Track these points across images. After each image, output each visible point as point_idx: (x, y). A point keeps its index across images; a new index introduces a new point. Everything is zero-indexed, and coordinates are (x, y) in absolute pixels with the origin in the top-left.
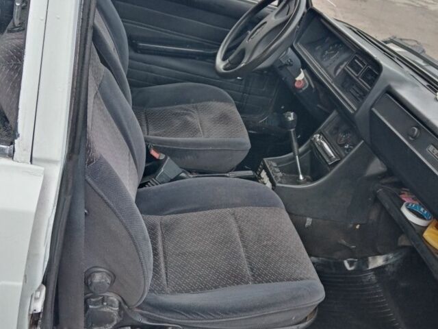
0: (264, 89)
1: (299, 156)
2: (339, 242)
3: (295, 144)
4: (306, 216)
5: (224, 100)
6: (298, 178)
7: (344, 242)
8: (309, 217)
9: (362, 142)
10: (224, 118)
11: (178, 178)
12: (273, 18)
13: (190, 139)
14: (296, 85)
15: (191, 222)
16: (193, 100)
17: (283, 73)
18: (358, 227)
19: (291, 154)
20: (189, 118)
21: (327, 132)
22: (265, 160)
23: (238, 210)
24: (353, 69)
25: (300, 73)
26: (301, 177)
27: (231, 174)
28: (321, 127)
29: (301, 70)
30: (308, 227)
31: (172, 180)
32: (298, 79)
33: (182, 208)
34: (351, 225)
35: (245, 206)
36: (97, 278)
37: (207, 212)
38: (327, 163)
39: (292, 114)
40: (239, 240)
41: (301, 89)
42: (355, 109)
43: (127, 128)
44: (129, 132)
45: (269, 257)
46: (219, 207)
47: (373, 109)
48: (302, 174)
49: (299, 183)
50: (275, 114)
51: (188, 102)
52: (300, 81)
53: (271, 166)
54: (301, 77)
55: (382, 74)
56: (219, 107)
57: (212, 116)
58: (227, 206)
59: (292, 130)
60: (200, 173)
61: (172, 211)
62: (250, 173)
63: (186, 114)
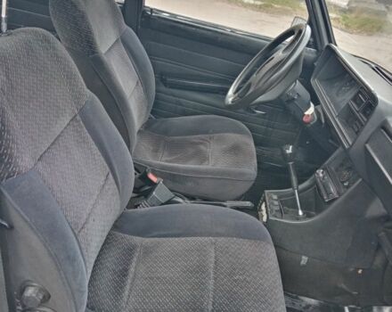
0: (288, 124)
1: (299, 192)
2: (339, 286)
3: (294, 179)
4: (302, 254)
5: (240, 132)
6: (298, 213)
7: (344, 286)
8: (305, 255)
9: (360, 180)
10: (235, 149)
11: (170, 202)
12: (281, 53)
13: (197, 166)
14: (304, 119)
15: (170, 246)
16: (211, 131)
17: (291, 106)
18: (360, 271)
19: (291, 189)
20: (202, 147)
21: (333, 168)
22: (266, 191)
23: (221, 239)
24: (356, 103)
25: (309, 107)
26: (301, 213)
27: (228, 203)
28: (327, 162)
29: (312, 104)
30: (304, 266)
31: (163, 204)
32: (306, 113)
33: (165, 233)
34: (352, 270)
35: (228, 236)
36: (30, 292)
37: (189, 239)
38: (324, 200)
39: (291, 147)
40: (211, 271)
41: (309, 123)
42: (351, 143)
43: (109, 150)
44: (111, 155)
45: (235, 293)
46: (201, 235)
47: (368, 146)
48: (302, 209)
49: (298, 219)
50: (300, 148)
51: (207, 133)
52: (308, 115)
53: (271, 198)
54: (311, 111)
55: (377, 108)
56: (233, 138)
57: (224, 146)
58: (210, 235)
59: (291, 163)
60: (205, 200)
61: (156, 233)
62: (248, 204)
63: (201, 143)
